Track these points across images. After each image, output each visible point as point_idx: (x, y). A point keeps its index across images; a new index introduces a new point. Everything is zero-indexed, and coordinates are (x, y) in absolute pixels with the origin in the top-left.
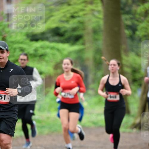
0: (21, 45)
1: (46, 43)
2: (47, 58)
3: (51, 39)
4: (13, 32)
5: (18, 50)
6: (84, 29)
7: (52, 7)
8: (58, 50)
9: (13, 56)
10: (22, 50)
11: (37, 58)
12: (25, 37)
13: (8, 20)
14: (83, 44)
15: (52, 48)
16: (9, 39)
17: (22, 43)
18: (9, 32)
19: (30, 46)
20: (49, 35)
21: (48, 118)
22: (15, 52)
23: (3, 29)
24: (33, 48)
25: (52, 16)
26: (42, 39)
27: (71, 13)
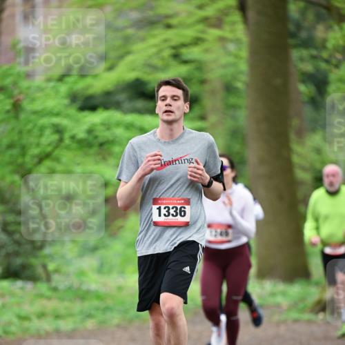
0: (56, 120)
1: (114, 115)
3: (127, 105)
4: (40, 89)
5: (48, 132)
7: (130, 31)
9: (38, 145)
10: (59, 130)
12: (66, 101)
14: (203, 118)
15: (129, 127)
16: (28, 106)
17: (58, 114)
18: (29, 88)
19: (77, 121)
20: (122, 97)
21: (120, 288)
22: (41, 135)
23: (15, 84)
24: (85, 127)
25: (128, 53)
26: (106, 107)
27: (174, 48)
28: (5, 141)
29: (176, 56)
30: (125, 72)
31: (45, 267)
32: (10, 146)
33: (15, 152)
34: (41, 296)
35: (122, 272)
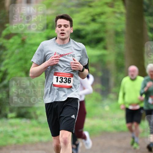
4: (33, 34)
6: (106, 32)
16: (28, 41)
18: (28, 34)
28: (18, 57)
31: (35, 113)
32: (20, 59)
33: (22, 62)
34: (33, 126)
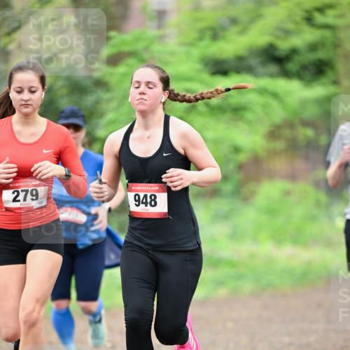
2: (249, 116)
3: (261, 70)
4: (172, 54)
6: (337, 45)
8: (275, 95)
11: (228, 116)
12: (198, 66)
13: (160, 27)
14: (336, 83)
15: (262, 91)
17: (190, 79)
20: (254, 62)
21: (253, 256)
23: (146, 49)
25: (259, 16)
26: (238, 71)
27: (307, 11)
29: (309, 20)
30: (258, 36)
35: (255, 239)
